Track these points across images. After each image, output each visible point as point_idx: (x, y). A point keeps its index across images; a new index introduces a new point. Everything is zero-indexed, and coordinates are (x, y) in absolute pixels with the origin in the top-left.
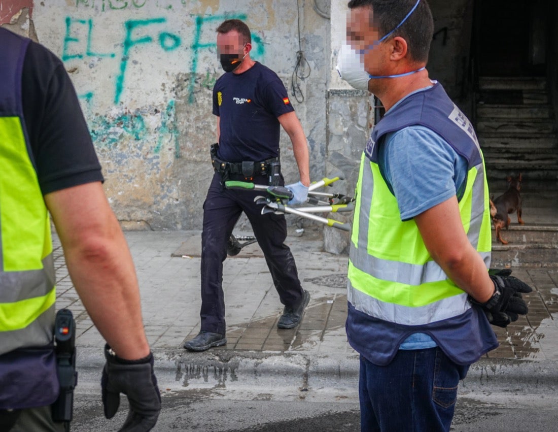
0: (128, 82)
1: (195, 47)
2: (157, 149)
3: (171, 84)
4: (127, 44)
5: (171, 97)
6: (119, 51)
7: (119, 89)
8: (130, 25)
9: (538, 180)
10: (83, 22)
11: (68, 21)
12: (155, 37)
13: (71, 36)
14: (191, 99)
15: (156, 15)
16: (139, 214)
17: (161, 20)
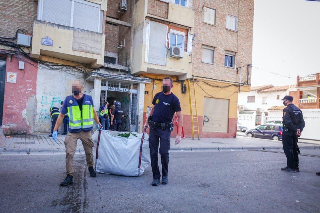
4: (53, 102)
6: (51, 103)
8: (54, 98)
10: (45, 97)
11: (43, 97)
12: (58, 101)
13: (43, 99)
15: (58, 97)
17: (59, 98)
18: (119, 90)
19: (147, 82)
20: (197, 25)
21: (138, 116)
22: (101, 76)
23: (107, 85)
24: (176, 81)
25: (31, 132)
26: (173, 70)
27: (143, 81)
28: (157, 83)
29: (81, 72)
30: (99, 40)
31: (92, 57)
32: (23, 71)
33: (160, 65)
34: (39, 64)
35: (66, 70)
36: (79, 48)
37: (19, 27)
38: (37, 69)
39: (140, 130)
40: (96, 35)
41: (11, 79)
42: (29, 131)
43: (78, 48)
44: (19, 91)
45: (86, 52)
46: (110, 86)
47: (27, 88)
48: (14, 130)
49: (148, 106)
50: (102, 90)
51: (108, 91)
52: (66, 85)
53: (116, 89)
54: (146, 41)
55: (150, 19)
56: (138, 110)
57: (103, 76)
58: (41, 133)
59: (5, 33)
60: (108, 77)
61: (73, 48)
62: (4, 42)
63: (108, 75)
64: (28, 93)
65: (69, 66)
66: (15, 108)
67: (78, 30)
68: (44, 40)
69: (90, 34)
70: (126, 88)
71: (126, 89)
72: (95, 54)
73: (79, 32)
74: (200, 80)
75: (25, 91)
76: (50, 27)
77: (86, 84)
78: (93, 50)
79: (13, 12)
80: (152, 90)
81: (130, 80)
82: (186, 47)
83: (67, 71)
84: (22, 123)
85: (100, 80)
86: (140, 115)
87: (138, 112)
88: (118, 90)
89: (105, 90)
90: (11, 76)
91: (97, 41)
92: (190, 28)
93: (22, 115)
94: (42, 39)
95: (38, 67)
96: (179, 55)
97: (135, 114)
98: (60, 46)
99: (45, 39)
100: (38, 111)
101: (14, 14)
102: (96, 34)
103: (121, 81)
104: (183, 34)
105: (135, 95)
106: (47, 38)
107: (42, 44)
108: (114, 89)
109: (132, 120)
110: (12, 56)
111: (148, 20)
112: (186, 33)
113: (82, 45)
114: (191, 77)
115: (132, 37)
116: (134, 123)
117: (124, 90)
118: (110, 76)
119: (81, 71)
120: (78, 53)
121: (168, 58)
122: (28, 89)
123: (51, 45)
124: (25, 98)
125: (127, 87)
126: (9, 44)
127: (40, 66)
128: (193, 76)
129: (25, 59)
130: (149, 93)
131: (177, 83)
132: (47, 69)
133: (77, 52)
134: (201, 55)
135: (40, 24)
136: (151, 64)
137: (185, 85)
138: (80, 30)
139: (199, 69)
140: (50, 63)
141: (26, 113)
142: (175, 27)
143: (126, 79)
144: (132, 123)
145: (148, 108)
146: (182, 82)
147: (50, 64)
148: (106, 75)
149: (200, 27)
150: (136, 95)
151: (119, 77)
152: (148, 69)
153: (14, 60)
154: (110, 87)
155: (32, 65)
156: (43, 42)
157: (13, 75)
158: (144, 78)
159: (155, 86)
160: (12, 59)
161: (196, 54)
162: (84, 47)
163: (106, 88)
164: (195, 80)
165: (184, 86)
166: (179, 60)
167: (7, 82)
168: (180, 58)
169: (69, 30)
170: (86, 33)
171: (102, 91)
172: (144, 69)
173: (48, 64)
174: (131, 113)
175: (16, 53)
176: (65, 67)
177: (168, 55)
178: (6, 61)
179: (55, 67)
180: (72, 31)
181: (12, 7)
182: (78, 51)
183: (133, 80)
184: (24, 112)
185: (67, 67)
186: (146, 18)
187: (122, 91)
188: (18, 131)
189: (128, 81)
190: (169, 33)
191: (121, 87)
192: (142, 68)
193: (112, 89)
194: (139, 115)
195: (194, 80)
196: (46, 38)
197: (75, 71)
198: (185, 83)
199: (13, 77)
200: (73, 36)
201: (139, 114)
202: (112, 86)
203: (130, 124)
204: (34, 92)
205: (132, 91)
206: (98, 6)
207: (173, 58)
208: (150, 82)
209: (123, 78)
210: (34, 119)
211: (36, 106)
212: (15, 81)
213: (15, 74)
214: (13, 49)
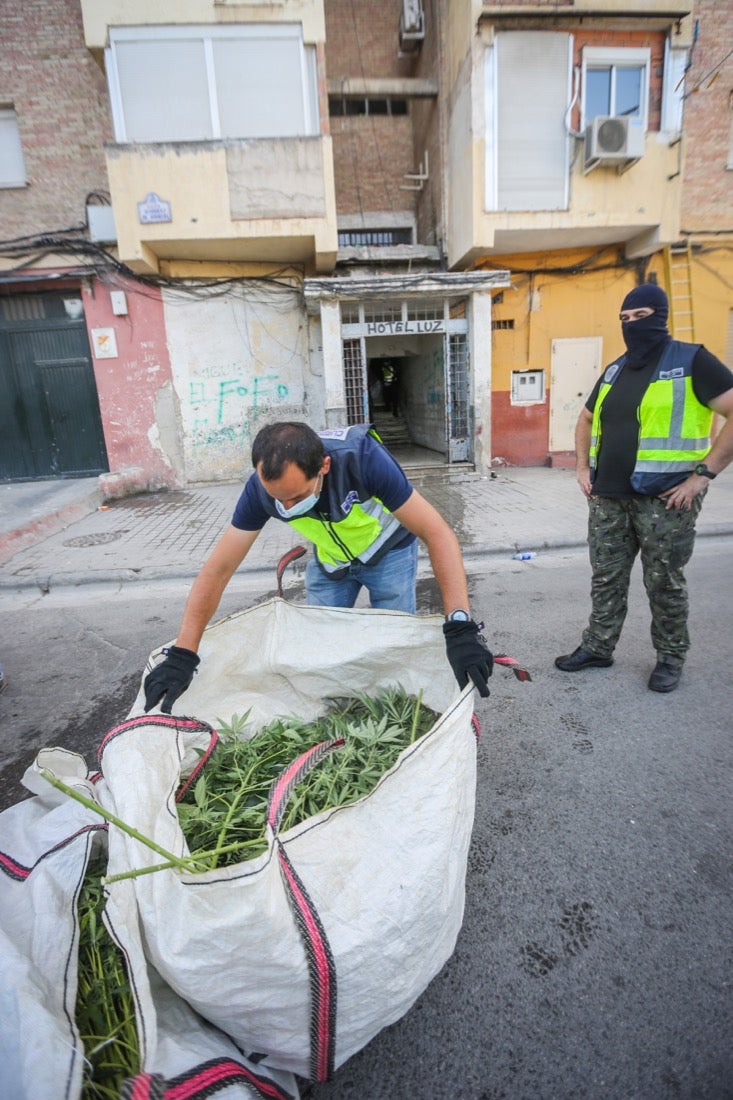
0: (224, 413)
1: (255, 393)
2: (242, 444)
3: (245, 412)
4: (222, 394)
5: (246, 419)
6: (218, 398)
7: (220, 416)
8: (222, 385)
9: (402, 444)
10: (199, 384)
11: (191, 384)
12: (235, 389)
13: (194, 391)
14: (255, 419)
15: (234, 379)
16: (237, 476)
17: (236, 381)
18: (403, 329)
19: (498, 285)
20: (707, 8)
21: (472, 408)
22: (331, 290)
23: (362, 318)
24: (616, 266)
25: (180, 483)
26: (598, 221)
27: (483, 282)
28: (543, 285)
29: (289, 292)
30: (312, 165)
31: (296, 232)
32: (127, 319)
33: (544, 211)
34: (163, 289)
35: (244, 294)
36: (252, 209)
37: (90, 188)
38: (162, 307)
39: (484, 453)
40: (301, 147)
41: (102, 347)
42: (174, 483)
43: (247, 210)
44: (129, 378)
45: (274, 218)
46: (371, 321)
47: (147, 365)
48: (134, 483)
49: (516, 370)
50: (346, 337)
51: (366, 338)
52: (251, 340)
53: (394, 326)
54: (484, 127)
55: (498, 23)
56: (474, 390)
57: (337, 289)
58: (207, 484)
59: (60, 216)
60: (354, 289)
61: (232, 213)
62: (60, 244)
63: (356, 283)
64: (152, 378)
65: (250, 279)
66: (128, 424)
67: (240, 146)
68: (143, 208)
69: (279, 147)
70: (428, 319)
71: (428, 322)
72: (305, 218)
73: (242, 152)
74: (716, 245)
75: (144, 376)
76: (153, 158)
77: (311, 327)
78: (297, 206)
79: (66, 143)
80: (526, 313)
81: (436, 287)
82: (655, 114)
83: (249, 297)
84: (154, 462)
85: (333, 307)
86: (481, 405)
87: (474, 394)
88: (401, 330)
89: (356, 337)
90: (103, 339)
91: (307, 168)
92: (673, 21)
93: (149, 442)
94: (139, 204)
95: (164, 298)
96: (623, 149)
97: (464, 403)
98: (195, 217)
99: (145, 202)
100: (188, 426)
101: (68, 151)
102: (298, 143)
103: (405, 296)
104: (643, 54)
105: (460, 341)
106: (153, 200)
107: (142, 223)
108: (388, 327)
109: (455, 422)
110: (91, 279)
111: (488, 33)
112: (657, 50)
113: (260, 197)
114: (678, 238)
115: (445, 132)
116: (464, 433)
117: (422, 328)
118: (363, 285)
119: (289, 289)
120: (250, 226)
121: (576, 178)
122: (150, 370)
123: (167, 219)
124: (146, 396)
125: (431, 317)
126: (76, 246)
127: (168, 295)
128: (689, 234)
129: (127, 283)
130: (516, 323)
131: (619, 272)
132: (189, 299)
133: (248, 223)
134: (724, 137)
135: (123, 155)
136: (510, 212)
137: (653, 275)
138: (244, 143)
139: (715, 201)
140: (193, 279)
141: (157, 436)
142: (605, 37)
143: (420, 288)
144: (454, 435)
145: (516, 375)
146: (641, 263)
147: (195, 284)
148: (349, 286)
149: (725, 12)
150: (463, 338)
151: (394, 284)
152: (499, 235)
153: (100, 291)
154: (372, 325)
155: (146, 295)
156: (143, 213)
157: (107, 334)
158: (484, 273)
159: (537, 297)
160: (96, 291)
161: (703, 138)
162: (266, 204)
163: (360, 330)
164: (696, 248)
165: (646, 278)
166: (625, 175)
167: (97, 357)
168: (629, 162)
169: (210, 150)
170: (265, 148)
171: (347, 344)
172: (483, 236)
173: (188, 284)
174: (450, 401)
175: (99, 268)
176: (239, 285)
177: (578, 161)
178: (81, 298)
179: (212, 290)
180: (222, 152)
181: (58, 128)
182: (250, 220)
183: (446, 287)
184: (153, 433)
185: (246, 282)
186: (479, 24)
187: (416, 332)
188: (148, 485)
189: (430, 292)
190: (580, 66)
191: (411, 317)
192: (475, 234)
193: (381, 329)
194: (477, 406)
195: (688, 249)
196: (150, 198)
197: (271, 292)
198: (654, 267)
199: (106, 342)
200: (228, 172)
201: (477, 401)
202: (379, 319)
203: (450, 435)
204: (166, 374)
205: (450, 326)
206: (294, 31)
207: (597, 168)
208: (507, 284)
209: (408, 285)
210: (180, 449)
211: (178, 413)
212: (114, 353)
213: (110, 332)
214: (89, 261)
